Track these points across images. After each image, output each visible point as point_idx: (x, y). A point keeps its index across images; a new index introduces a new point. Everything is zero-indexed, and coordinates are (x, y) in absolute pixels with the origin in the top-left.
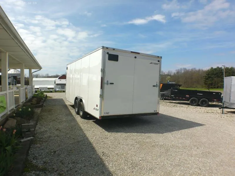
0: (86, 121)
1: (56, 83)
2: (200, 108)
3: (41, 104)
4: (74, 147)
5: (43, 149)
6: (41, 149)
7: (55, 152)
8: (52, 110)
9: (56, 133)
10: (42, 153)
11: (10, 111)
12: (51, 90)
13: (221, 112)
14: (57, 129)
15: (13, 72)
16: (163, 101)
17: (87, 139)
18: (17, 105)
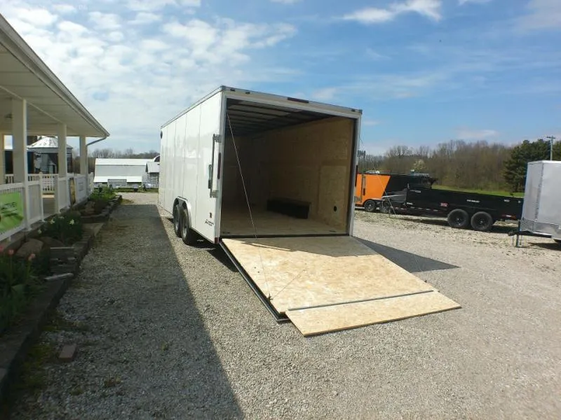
0: (194, 249)
1: (149, 172)
2: (470, 234)
3: (103, 214)
4: (153, 296)
5: (89, 297)
6: (87, 297)
7: (112, 302)
8: (127, 226)
9: (125, 269)
10: (87, 303)
11: (32, 226)
12: (135, 187)
13: (513, 244)
14: (128, 264)
15: (48, 143)
16: (388, 215)
17: (185, 281)
18: (51, 215)
